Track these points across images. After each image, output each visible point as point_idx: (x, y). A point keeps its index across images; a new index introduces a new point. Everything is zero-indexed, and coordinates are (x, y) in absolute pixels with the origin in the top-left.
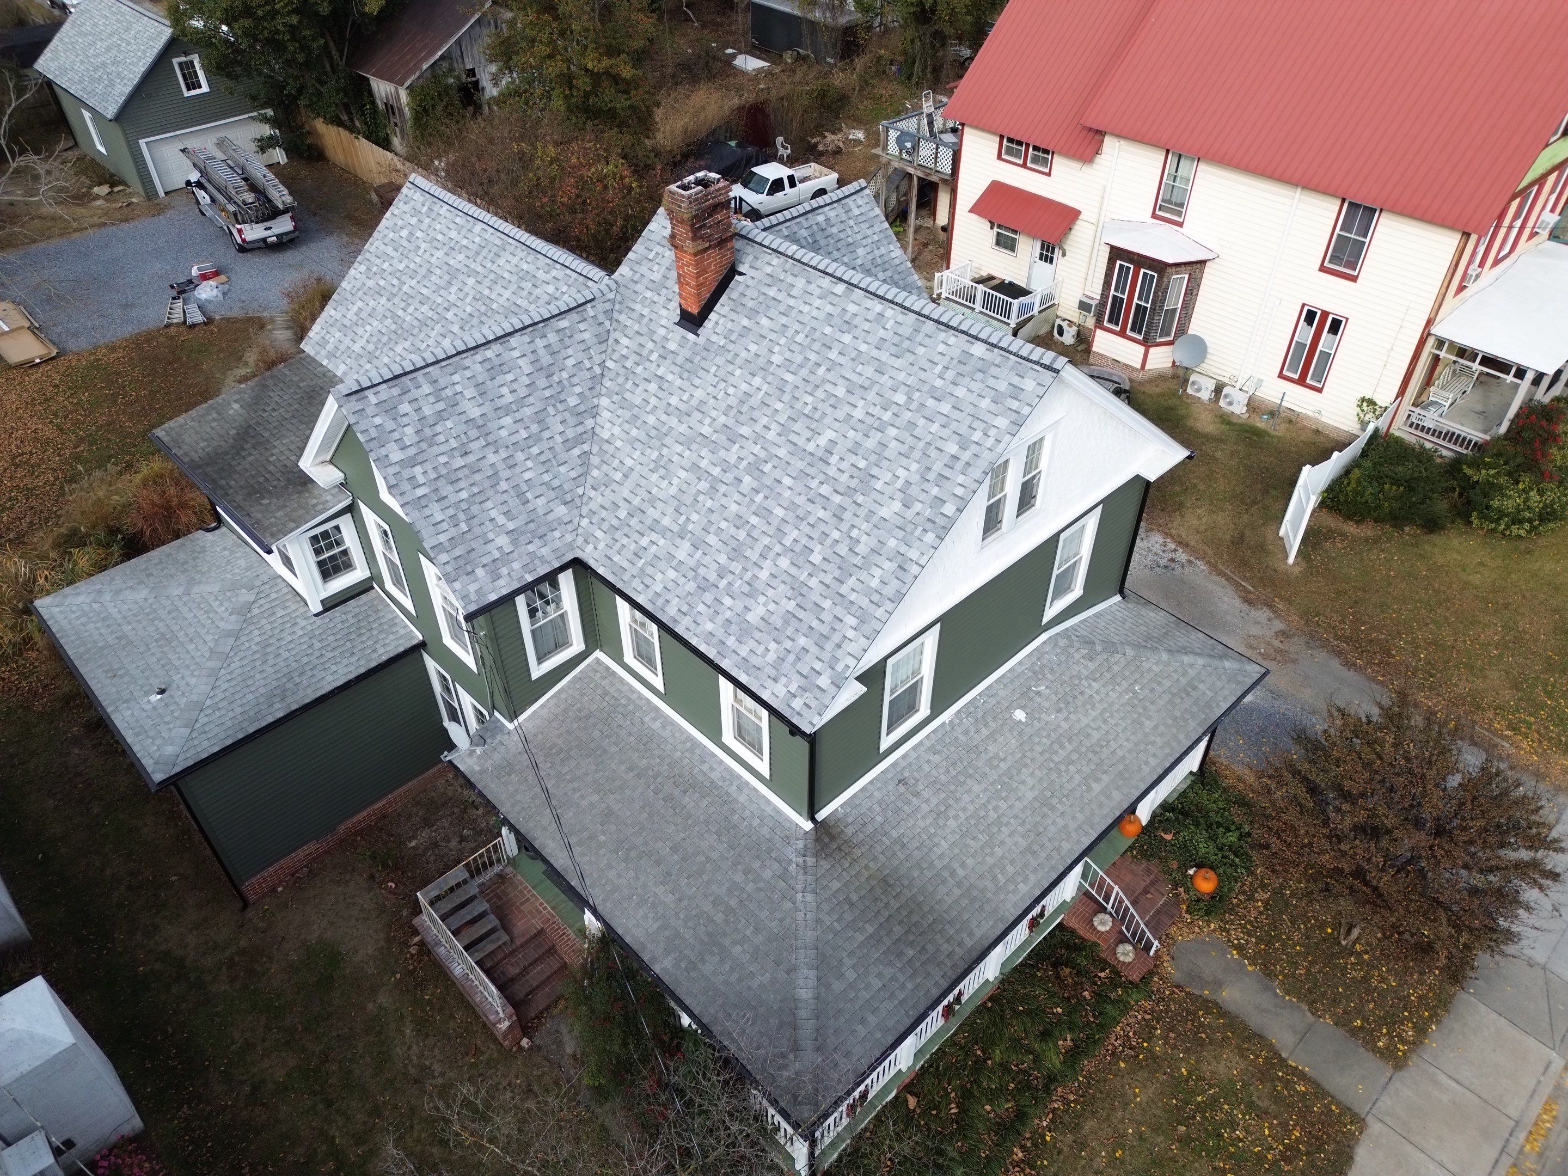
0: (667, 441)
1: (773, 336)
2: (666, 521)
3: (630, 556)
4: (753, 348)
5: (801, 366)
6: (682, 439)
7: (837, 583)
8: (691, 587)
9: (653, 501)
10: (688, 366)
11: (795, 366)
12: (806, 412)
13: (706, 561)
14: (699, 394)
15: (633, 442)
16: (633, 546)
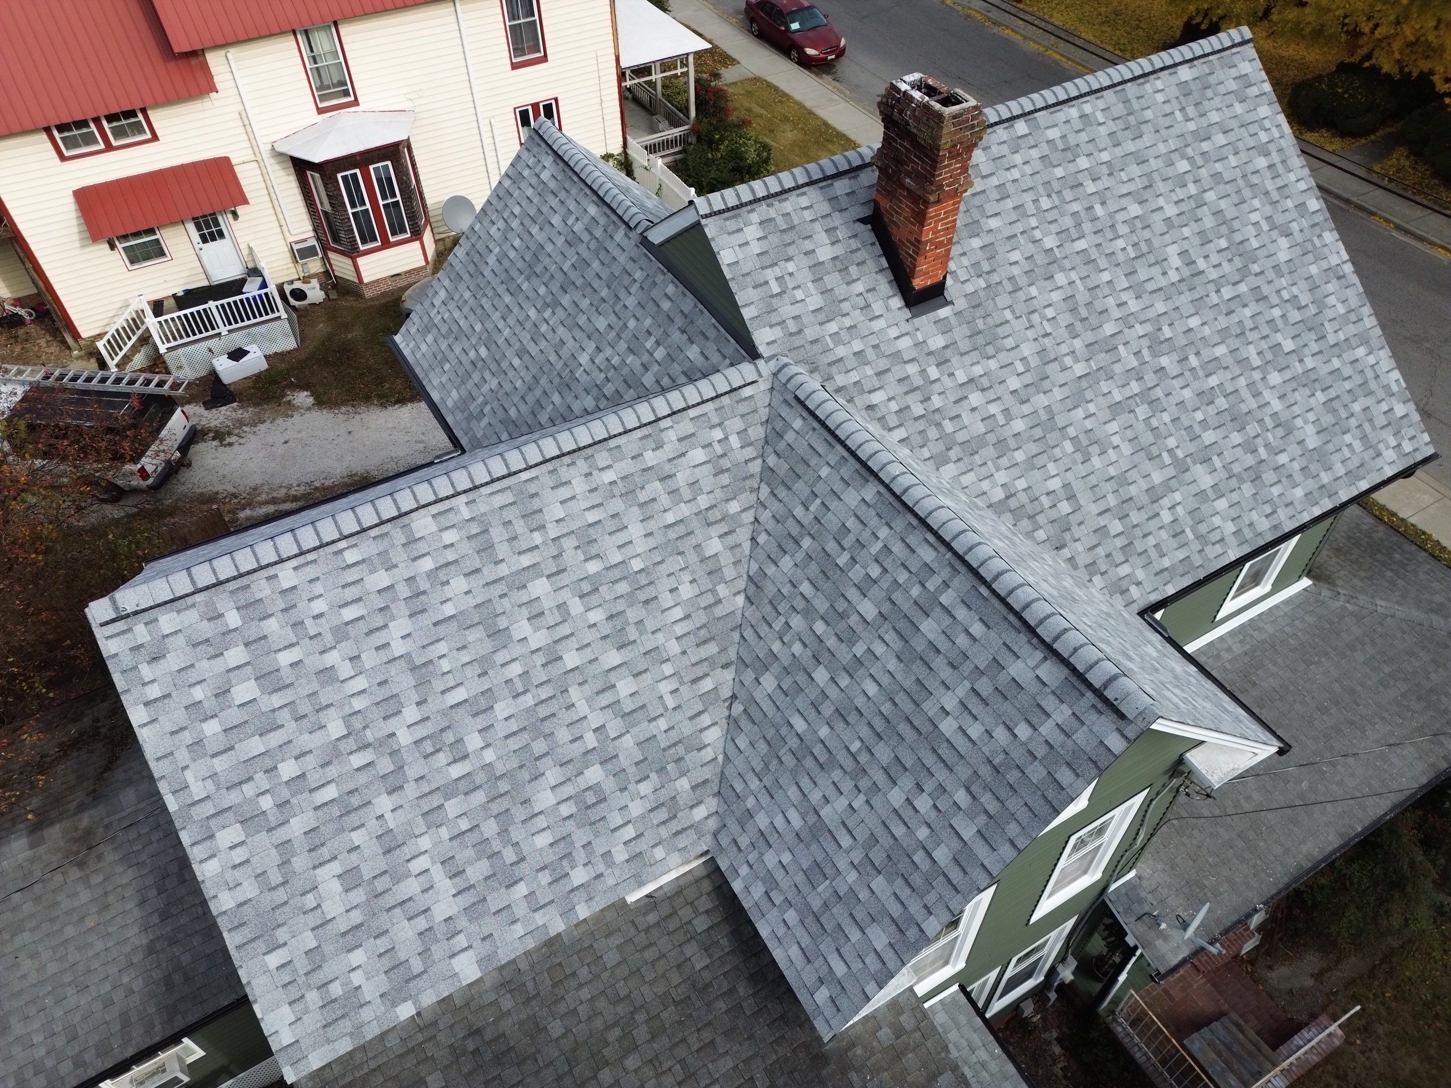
0: (1060, 421)
1: (1019, 227)
2: (1157, 478)
3: (1174, 543)
4: (1016, 256)
5: (1078, 225)
6: (1069, 403)
7: (1322, 342)
8: (1248, 489)
9: (1122, 481)
10: (980, 340)
11: (1073, 231)
12: (1132, 255)
13: (1228, 456)
14: (1027, 350)
15: (1031, 464)
16: (1163, 534)
